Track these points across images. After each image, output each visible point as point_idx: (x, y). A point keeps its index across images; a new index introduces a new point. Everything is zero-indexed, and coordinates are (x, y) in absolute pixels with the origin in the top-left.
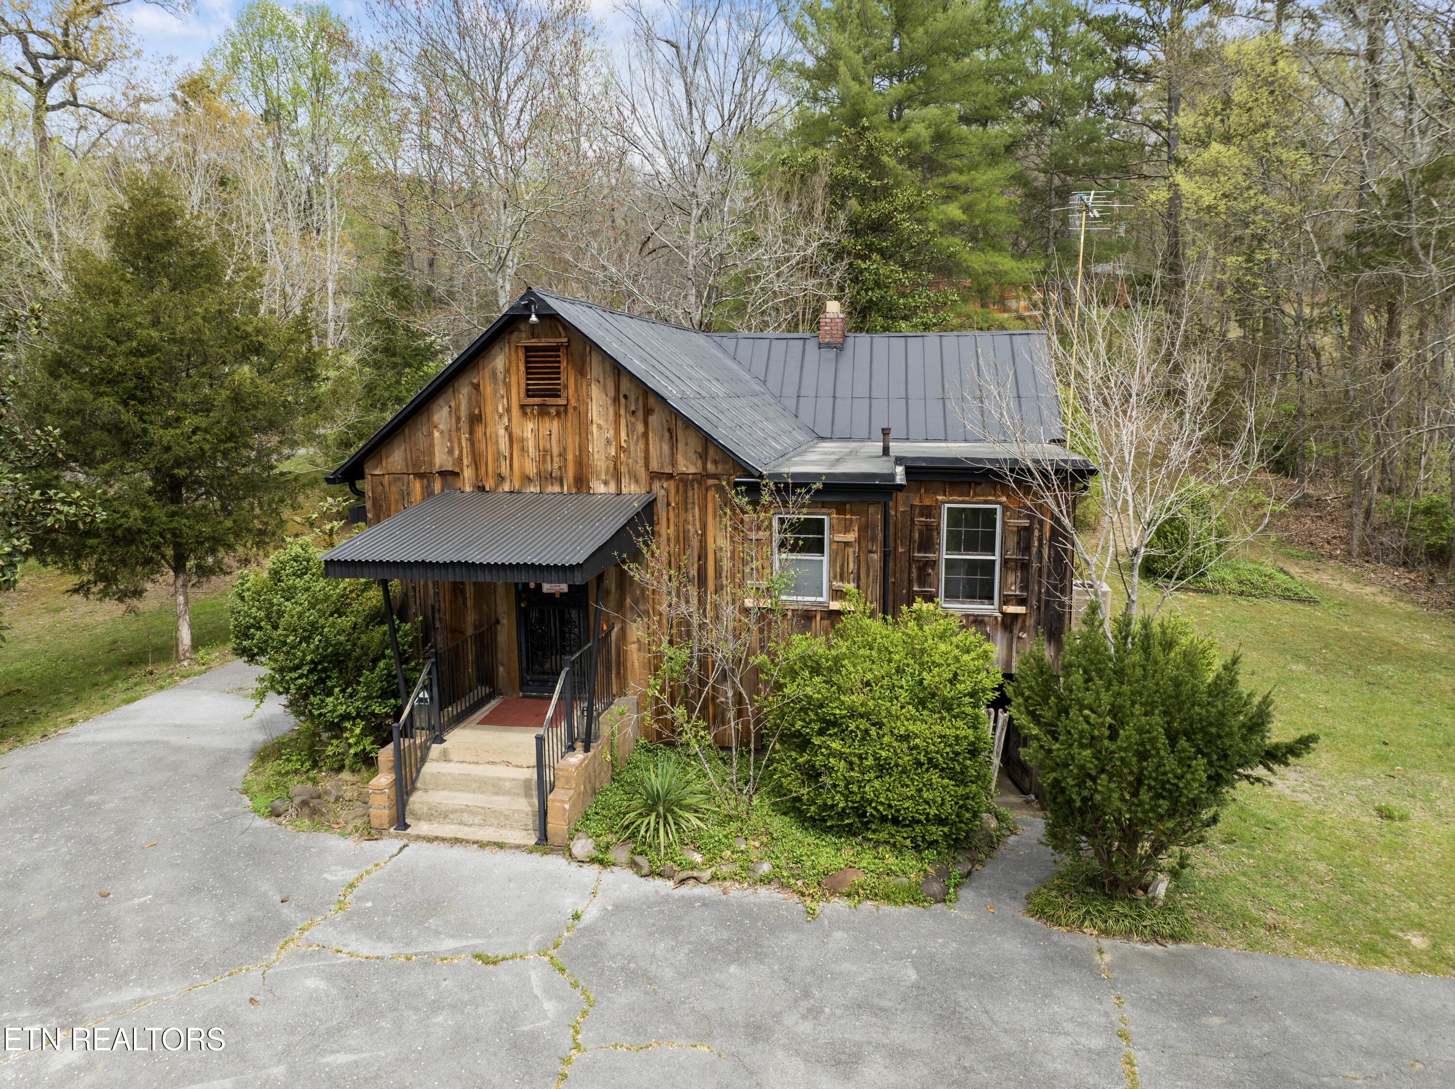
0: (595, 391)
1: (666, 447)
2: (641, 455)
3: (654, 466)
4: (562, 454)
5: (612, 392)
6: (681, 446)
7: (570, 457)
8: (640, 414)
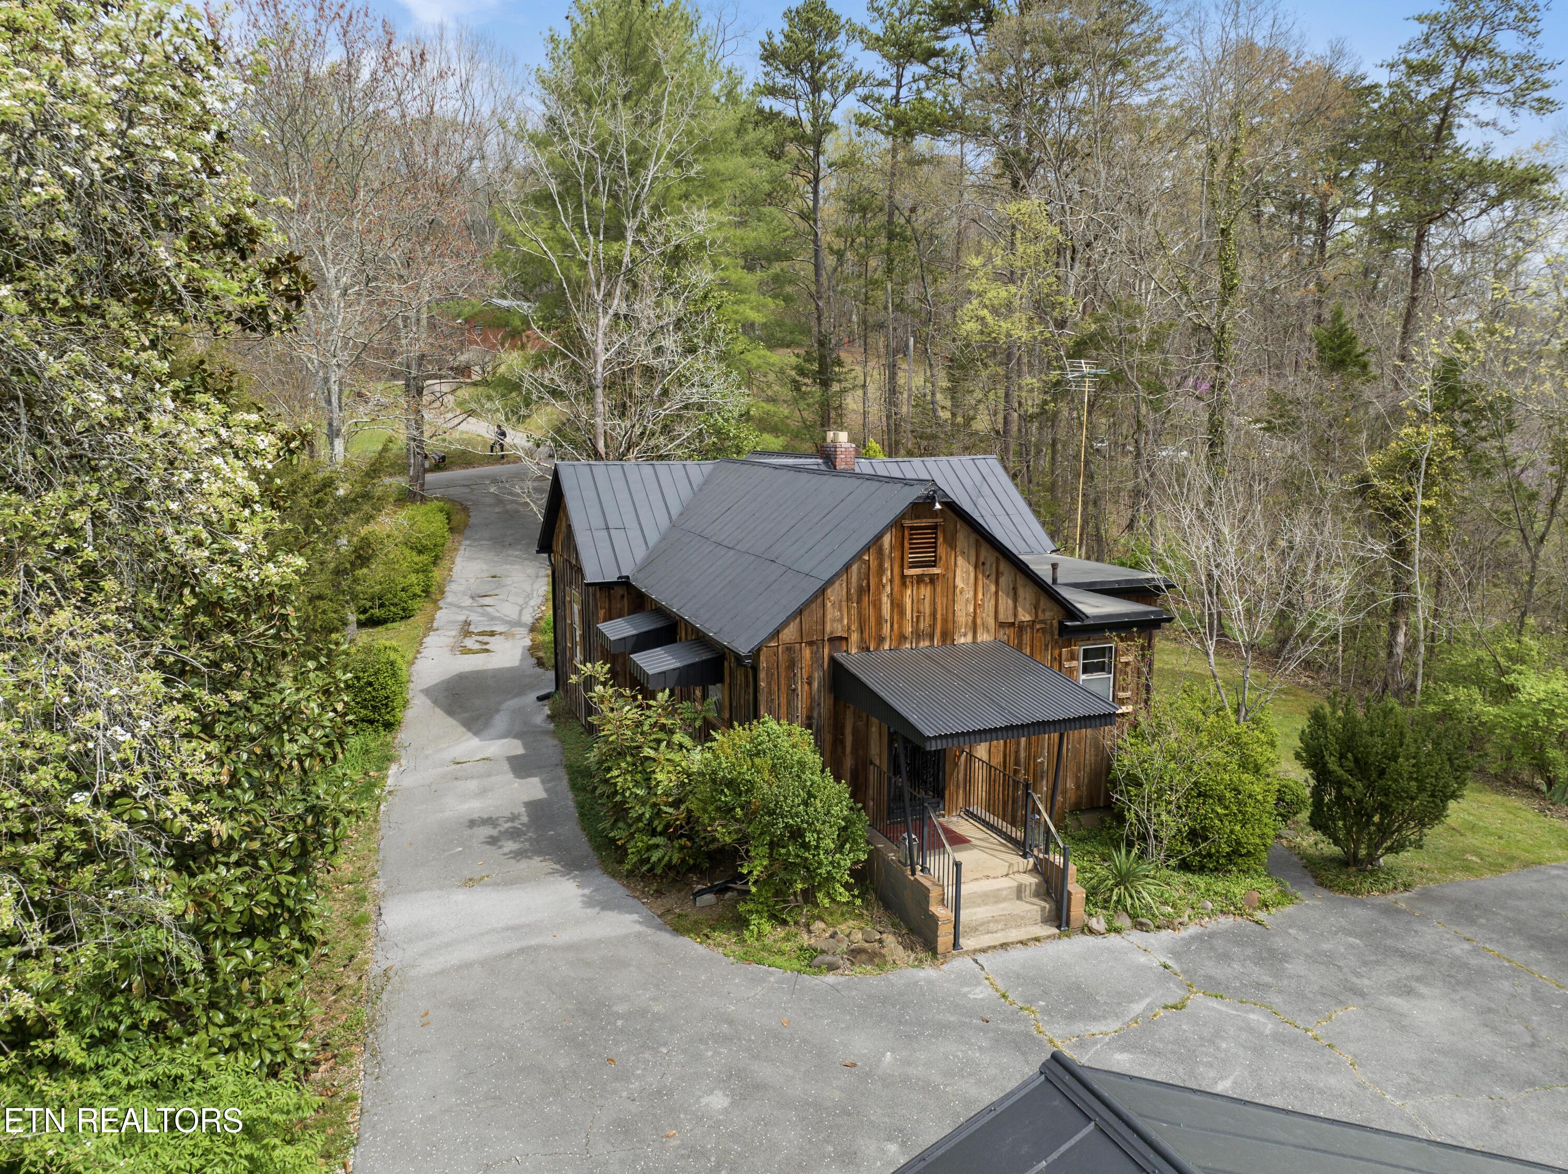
0: (960, 561)
1: (1010, 602)
2: (992, 610)
3: (1002, 618)
4: (934, 615)
5: (973, 559)
6: (1020, 599)
7: (939, 616)
8: (993, 577)
